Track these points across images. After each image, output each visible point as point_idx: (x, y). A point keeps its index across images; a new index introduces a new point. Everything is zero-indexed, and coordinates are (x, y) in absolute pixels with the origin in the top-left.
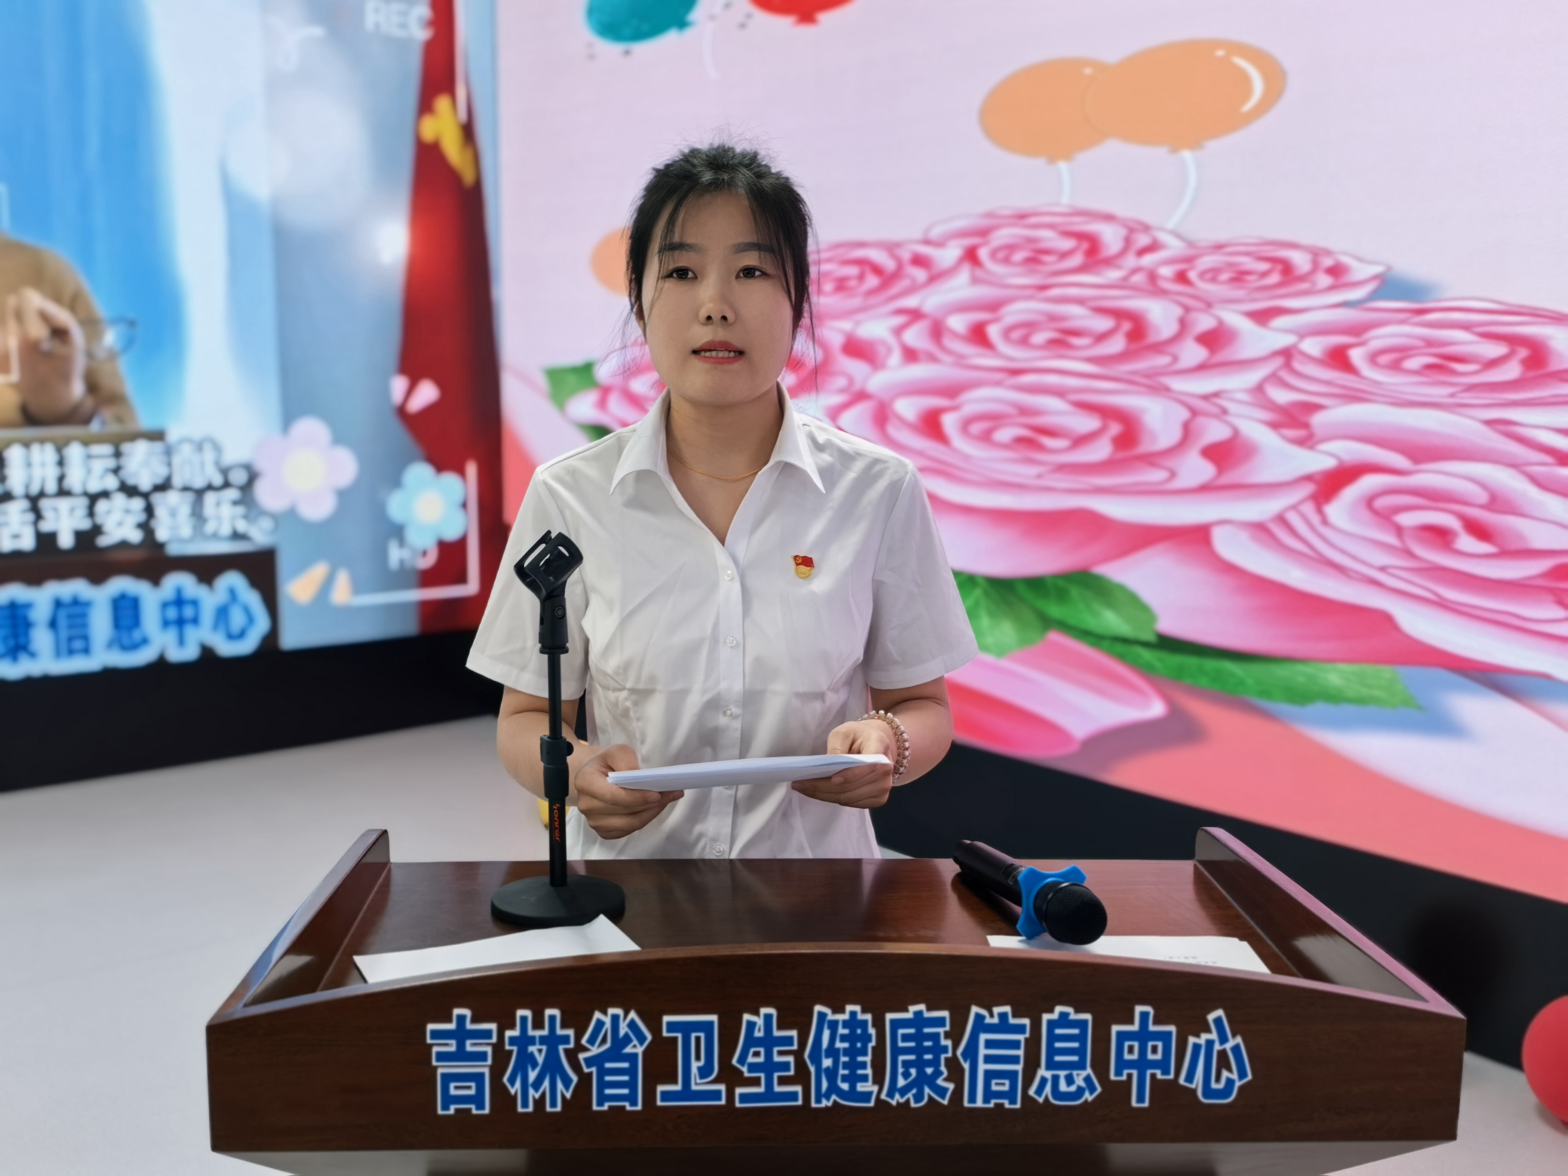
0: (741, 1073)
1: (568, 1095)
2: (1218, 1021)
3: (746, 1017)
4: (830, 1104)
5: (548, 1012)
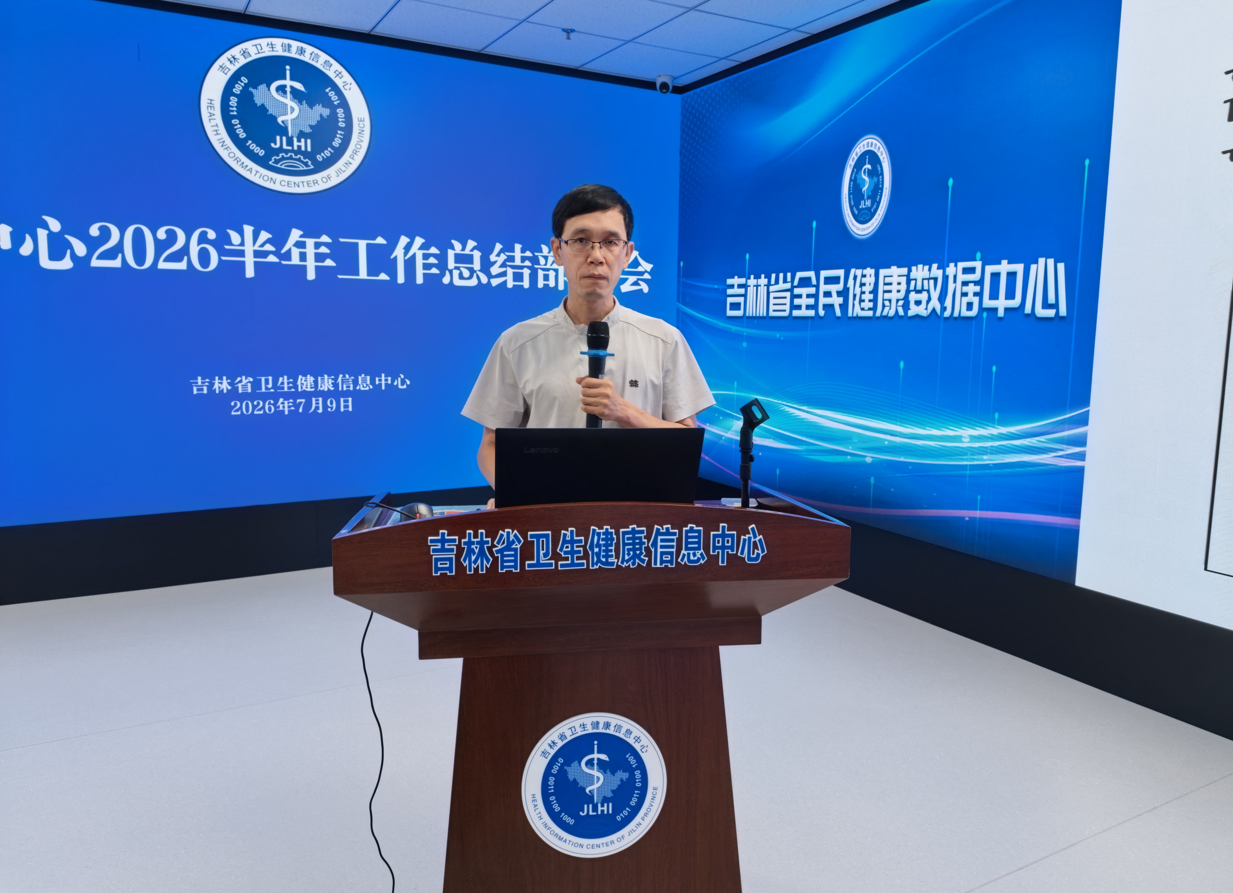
0: (561, 555)
1: (488, 566)
2: (753, 529)
3: (563, 532)
4: (597, 567)
5: (480, 531)
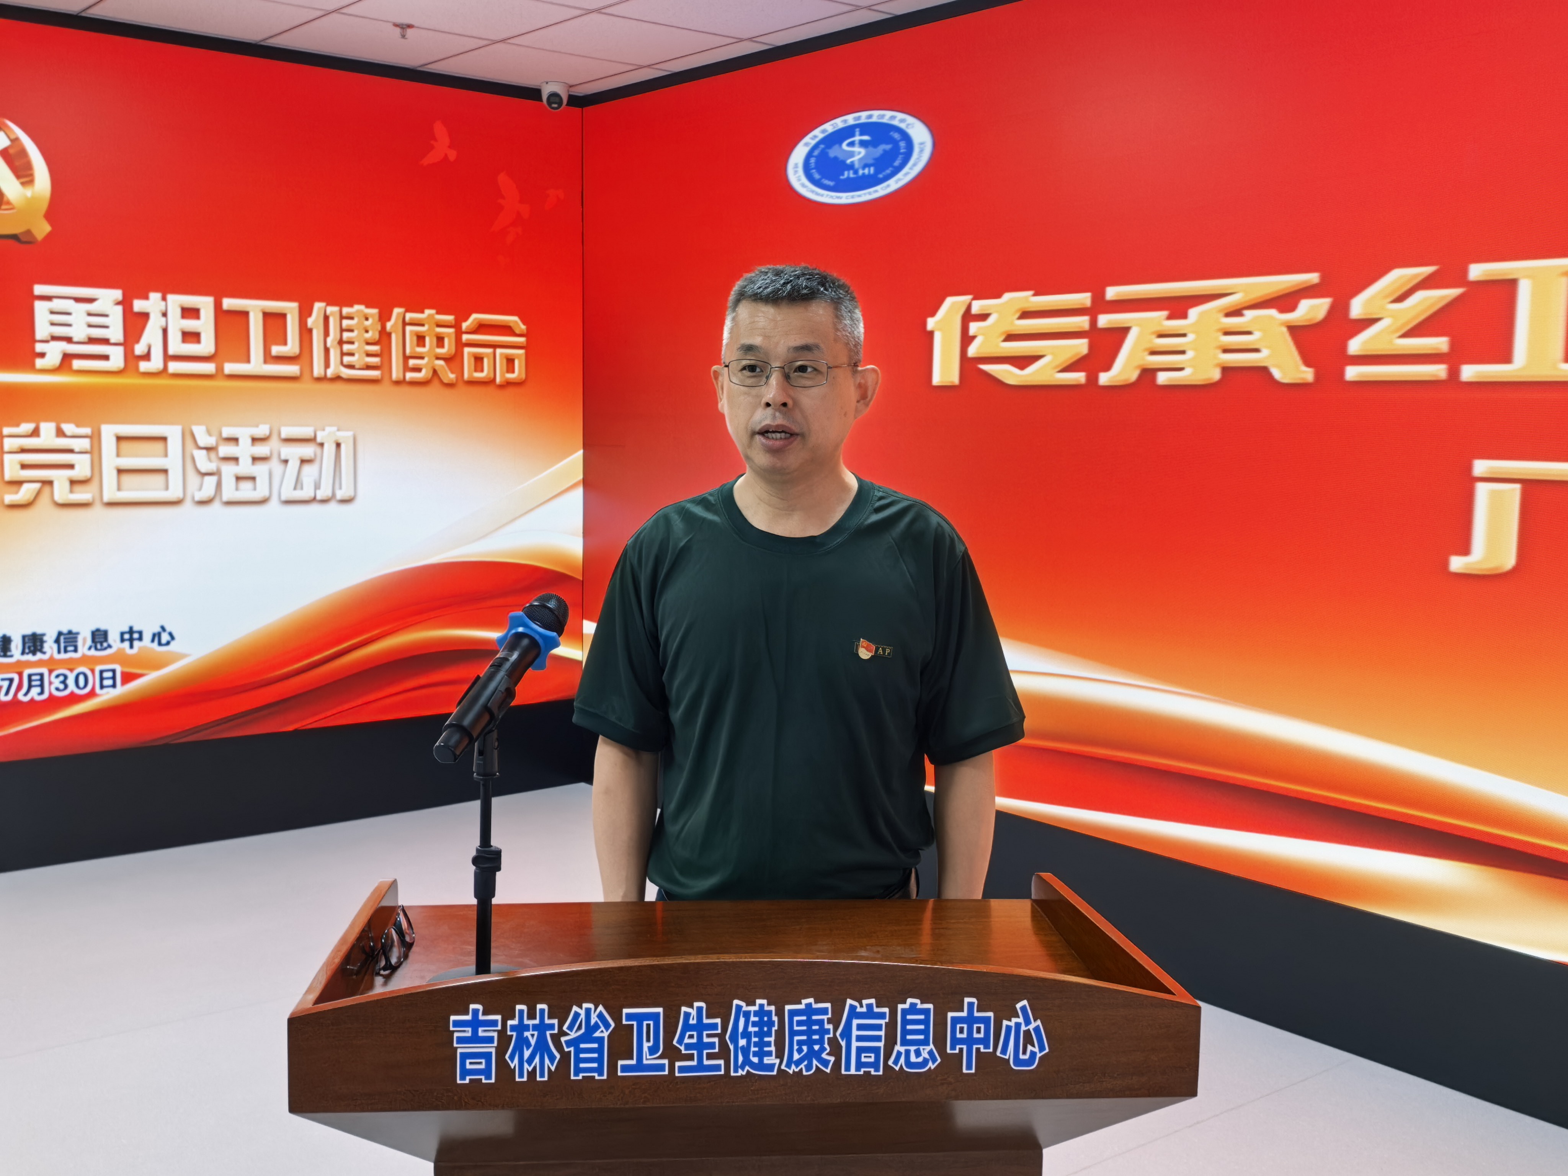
0: (681, 1051)
1: (553, 1068)
2: (1023, 1008)
3: (684, 1009)
4: (744, 1073)
5: (539, 1006)
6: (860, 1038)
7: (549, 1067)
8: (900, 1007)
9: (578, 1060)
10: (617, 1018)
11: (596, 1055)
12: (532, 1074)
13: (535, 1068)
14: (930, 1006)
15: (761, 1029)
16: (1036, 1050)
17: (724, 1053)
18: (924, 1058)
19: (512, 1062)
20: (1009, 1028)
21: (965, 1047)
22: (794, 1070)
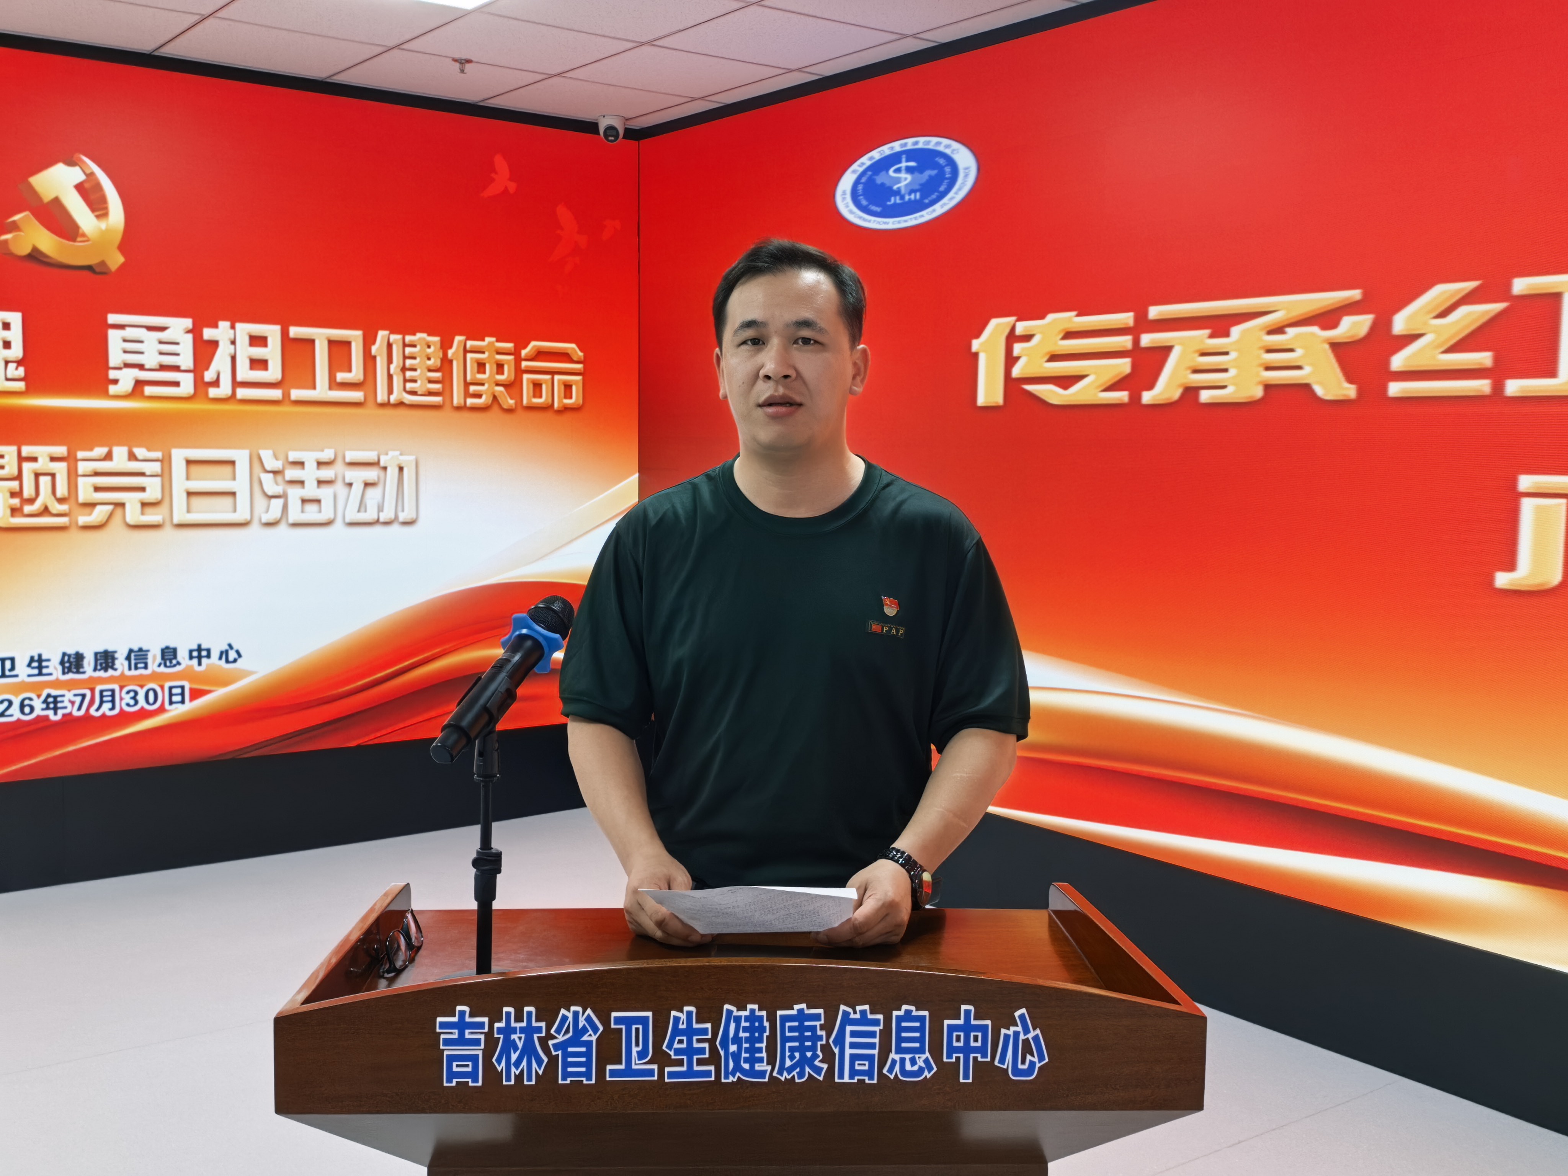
0: (671, 1056)
1: (540, 1072)
2: (1022, 1017)
3: (674, 1013)
4: (735, 1080)
5: (527, 1009)
6: (853, 1046)
7: (537, 1072)
8: (895, 1013)
9: (566, 1065)
10: (606, 1022)
11: (584, 1059)
12: (519, 1078)
13: (522, 1071)
14: (926, 1013)
15: (752, 1034)
16: (1036, 1059)
17: (714, 1058)
18: (921, 1068)
19: (499, 1065)
20: (1007, 1037)
21: (961, 1056)
22: (786, 1077)
